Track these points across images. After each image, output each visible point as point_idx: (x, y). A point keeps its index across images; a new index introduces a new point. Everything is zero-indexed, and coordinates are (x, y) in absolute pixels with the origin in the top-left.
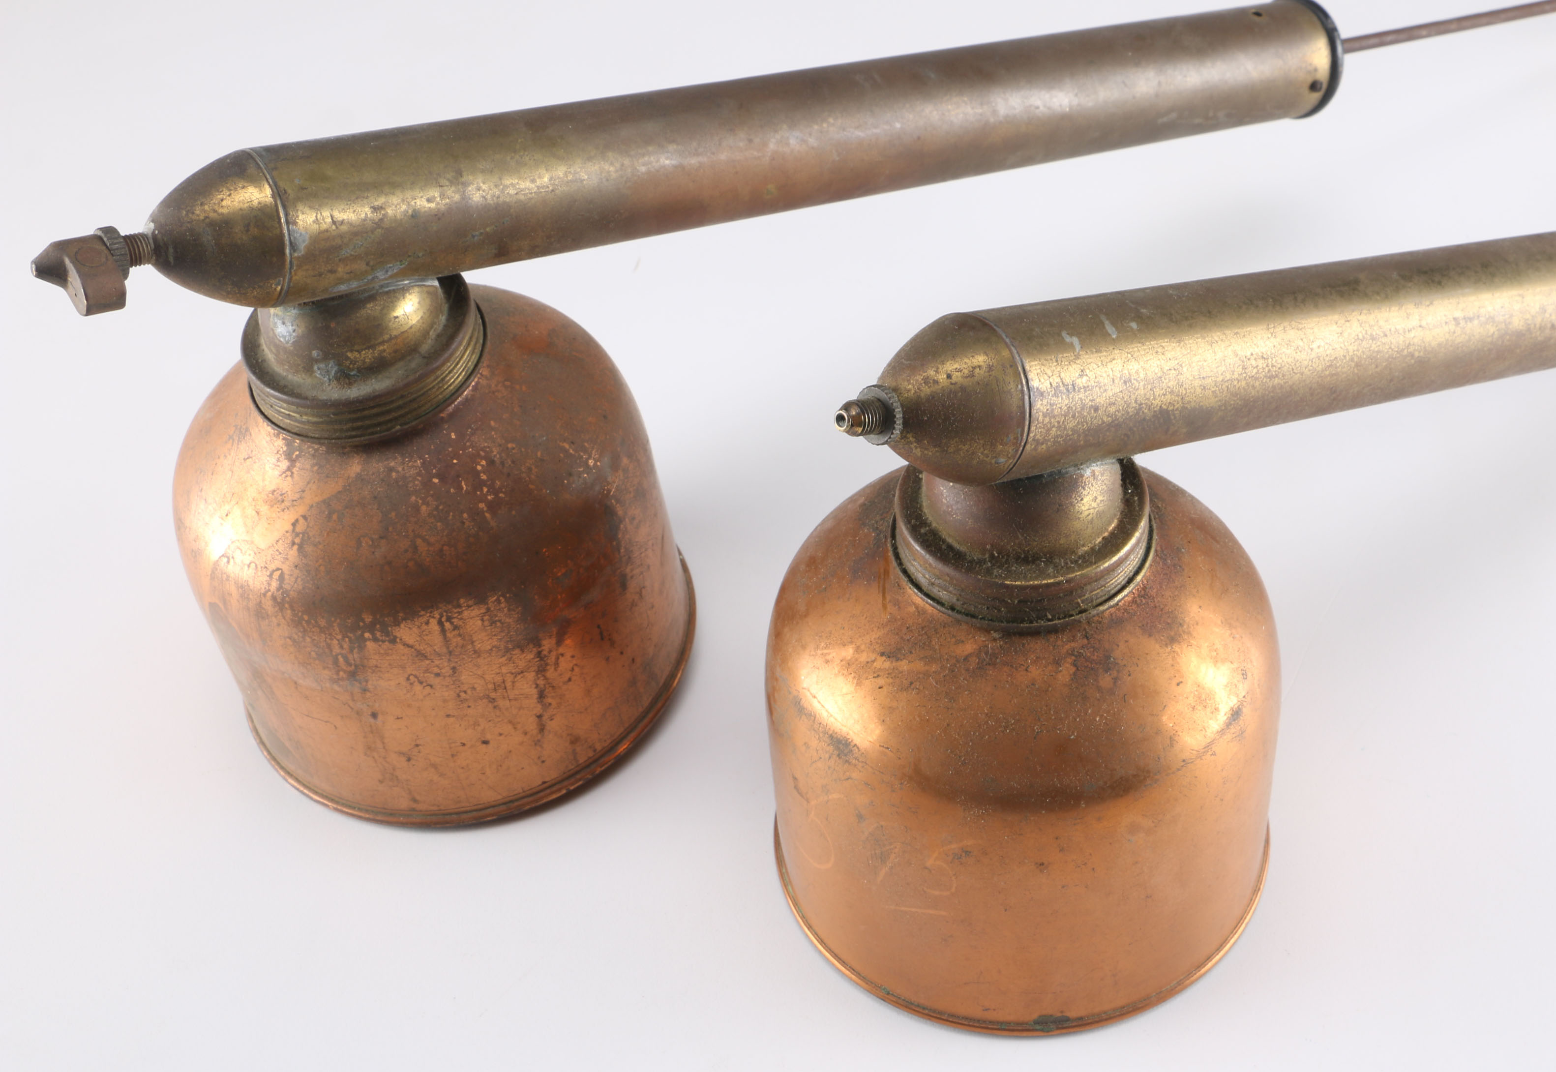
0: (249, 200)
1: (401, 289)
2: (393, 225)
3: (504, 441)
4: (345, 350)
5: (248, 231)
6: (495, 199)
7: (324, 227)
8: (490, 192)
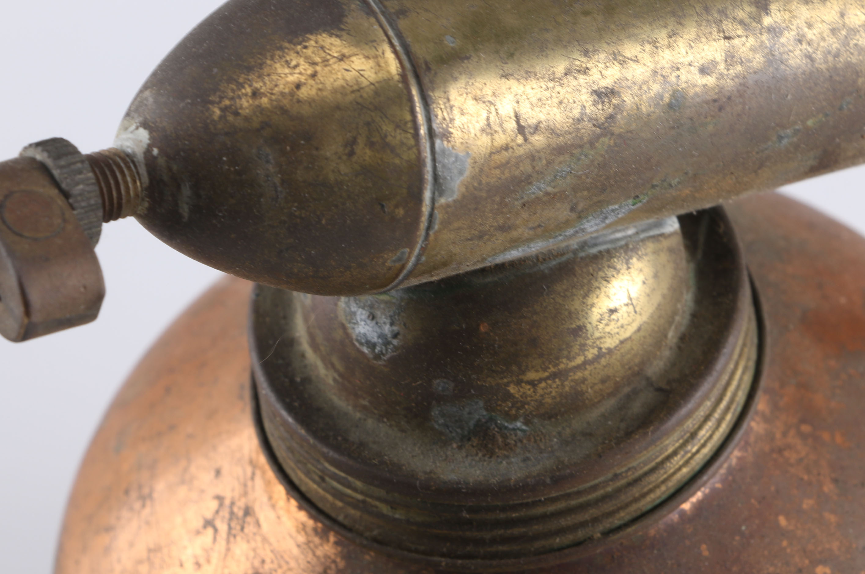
0: (356, 87)
1: (621, 247)
2: (634, 126)
3: (807, 562)
4: (505, 380)
5: (351, 154)
6: (830, 58)
7: (501, 139)
8: (822, 44)
